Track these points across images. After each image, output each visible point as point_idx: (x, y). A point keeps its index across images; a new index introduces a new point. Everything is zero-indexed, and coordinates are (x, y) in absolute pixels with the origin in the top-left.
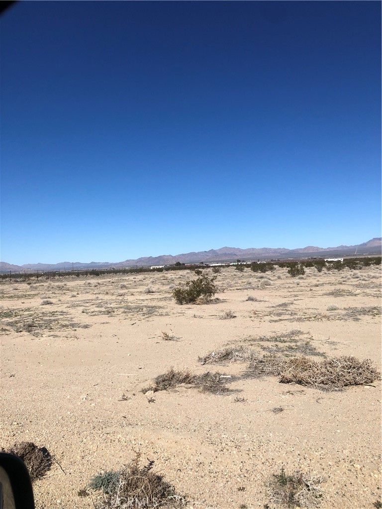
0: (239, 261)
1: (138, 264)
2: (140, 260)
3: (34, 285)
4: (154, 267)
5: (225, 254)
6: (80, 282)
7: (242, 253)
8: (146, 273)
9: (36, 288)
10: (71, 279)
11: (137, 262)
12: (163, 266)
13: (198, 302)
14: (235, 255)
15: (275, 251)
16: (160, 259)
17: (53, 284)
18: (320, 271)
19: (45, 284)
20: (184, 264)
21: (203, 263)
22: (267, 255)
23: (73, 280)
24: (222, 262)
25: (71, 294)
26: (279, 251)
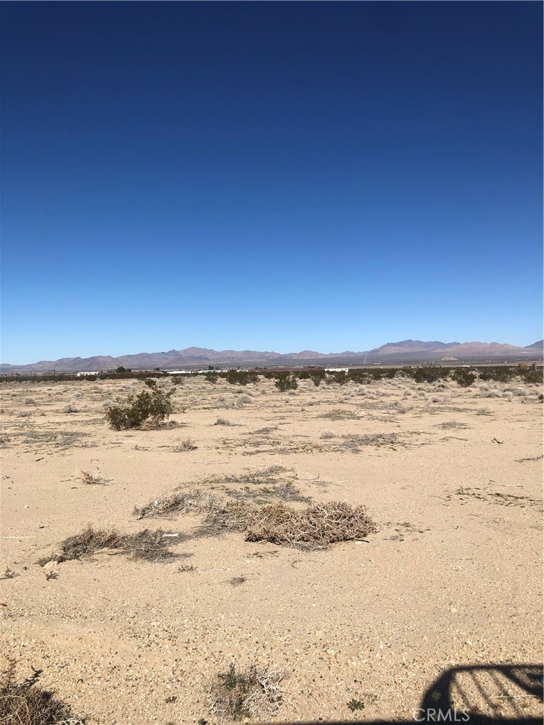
0: (211, 368)
1: (57, 369)
2: (61, 362)
4: (83, 373)
5: (193, 358)
7: (217, 357)
8: (69, 382)
11: (56, 365)
12: (97, 373)
13: (143, 427)
14: (206, 359)
15: (262, 355)
16: (92, 361)
18: (317, 384)
20: (130, 370)
21: (158, 370)
22: (250, 360)
24: (187, 368)
26: (266, 355)
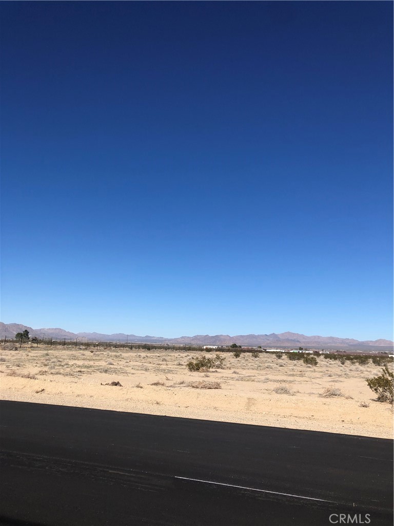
1: (193, 342)
2: (196, 338)
3: (97, 353)
4: (207, 347)
5: (288, 340)
6: (132, 354)
7: (307, 341)
9: (98, 355)
10: (125, 351)
11: (193, 340)
12: (217, 347)
14: (298, 341)
15: (343, 341)
16: (216, 338)
17: (110, 353)
19: (105, 353)
20: (240, 347)
21: (261, 347)
23: (127, 352)
25: (125, 361)
26: (348, 341)
